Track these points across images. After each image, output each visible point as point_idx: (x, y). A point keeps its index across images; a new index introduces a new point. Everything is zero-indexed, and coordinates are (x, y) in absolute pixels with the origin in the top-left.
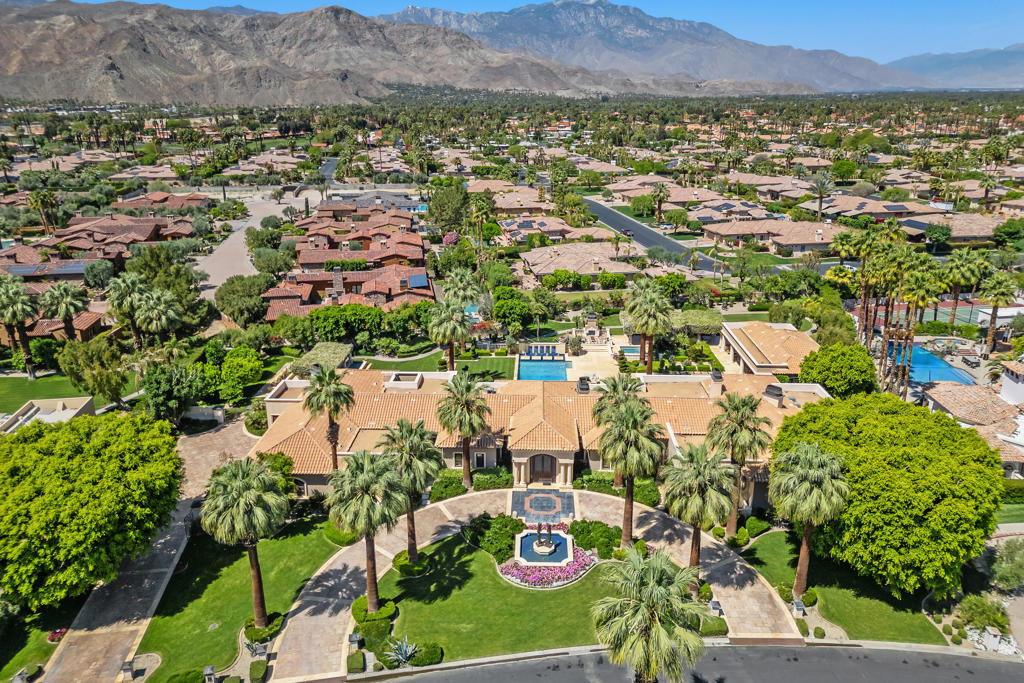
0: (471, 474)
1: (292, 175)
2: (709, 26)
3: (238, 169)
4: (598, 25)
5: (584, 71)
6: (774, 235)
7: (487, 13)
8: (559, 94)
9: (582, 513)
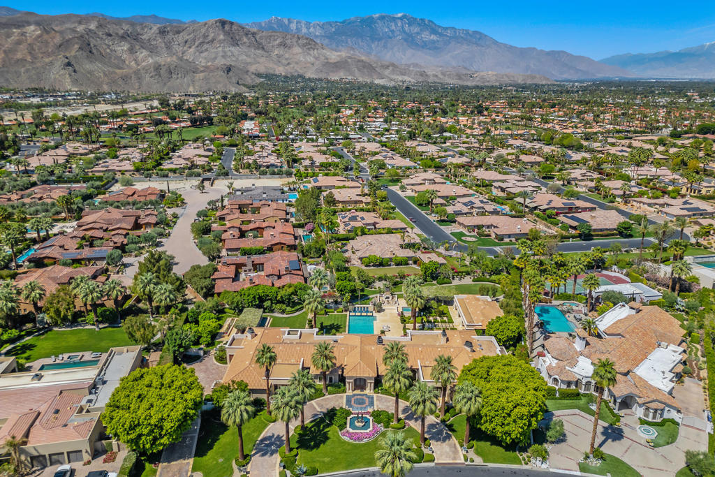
0: (327, 387)
1: (207, 168)
2: (480, 33)
3: (172, 163)
4: (404, 32)
5: (393, 65)
6: (495, 227)
7: (327, 22)
8: (377, 82)
9: (377, 406)
